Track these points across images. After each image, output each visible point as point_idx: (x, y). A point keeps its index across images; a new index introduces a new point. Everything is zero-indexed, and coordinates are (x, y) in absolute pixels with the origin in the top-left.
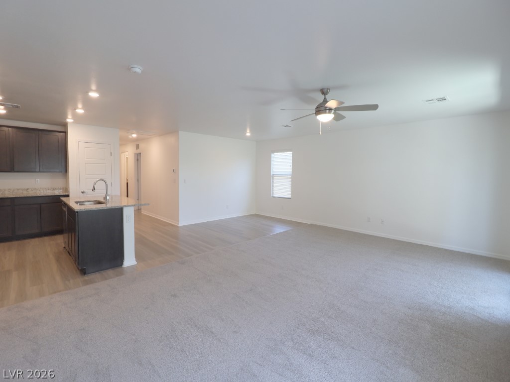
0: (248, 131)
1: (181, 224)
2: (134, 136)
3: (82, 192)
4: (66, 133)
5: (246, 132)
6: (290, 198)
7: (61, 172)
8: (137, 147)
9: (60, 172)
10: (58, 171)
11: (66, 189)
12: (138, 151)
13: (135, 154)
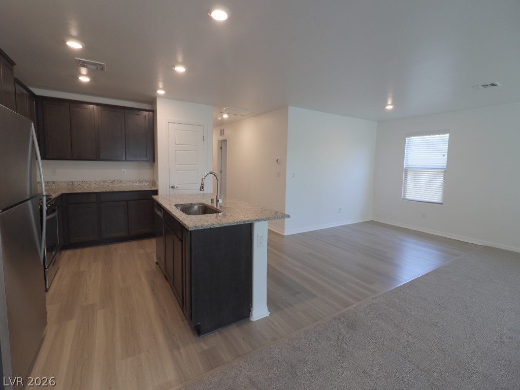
0: (390, 102)
1: (287, 233)
2: (225, 116)
3: (172, 187)
4: (153, 111)
5: (387, 104)
6: (442, 204)
7: (149, 161)
8: (222, 132)
9: (146, 161)
10: (145, 159)
11: (154, 183)
12: (223, 138)
13: (219, 141)
